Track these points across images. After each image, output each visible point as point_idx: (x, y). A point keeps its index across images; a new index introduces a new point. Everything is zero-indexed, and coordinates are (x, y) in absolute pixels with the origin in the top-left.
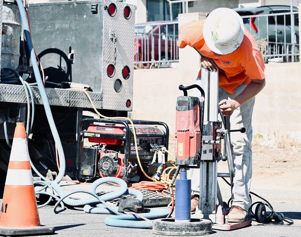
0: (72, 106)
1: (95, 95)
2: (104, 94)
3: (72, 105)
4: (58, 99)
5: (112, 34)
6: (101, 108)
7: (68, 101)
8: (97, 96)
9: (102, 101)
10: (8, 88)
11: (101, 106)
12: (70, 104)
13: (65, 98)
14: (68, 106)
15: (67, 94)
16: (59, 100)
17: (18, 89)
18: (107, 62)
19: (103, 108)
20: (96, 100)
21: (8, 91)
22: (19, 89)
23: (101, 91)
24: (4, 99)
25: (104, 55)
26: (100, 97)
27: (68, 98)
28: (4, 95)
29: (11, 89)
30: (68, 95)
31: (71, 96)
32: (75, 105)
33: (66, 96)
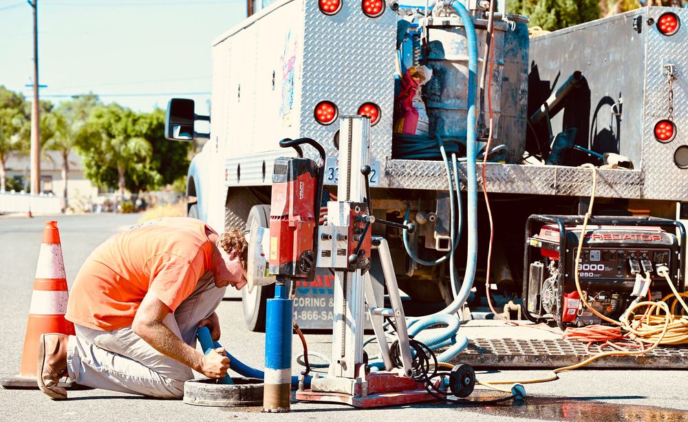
0: (565, 194)
1: (624, 174)
2: (647, 173)
3: (565, 192)
4: (529, 184)
5: (666, 67)
6: (639, 198)
7: (555, 186)
8: (628, 176)
9: (643, 184)
10: (409, 167)
11: (638, 193)
12: (559, 192)
13: (546, 180)
14: (554, 194)
15: (552, 175)
16: (532, 184)
17: (432, 168)
18: (653, 116)
19: (646, 197)
20: (627, 183)
21: (408, 171)
22: (434, 167)
23: (641, 167)
24: (400, 184)
25: (646, 104)
26: (638, 179)
27: (555, 181)
28: (400, 177)
29: (416, 167)
30: (555, 175)
31: (562, 177)
32: (571, 192)
33: (550, 177)
